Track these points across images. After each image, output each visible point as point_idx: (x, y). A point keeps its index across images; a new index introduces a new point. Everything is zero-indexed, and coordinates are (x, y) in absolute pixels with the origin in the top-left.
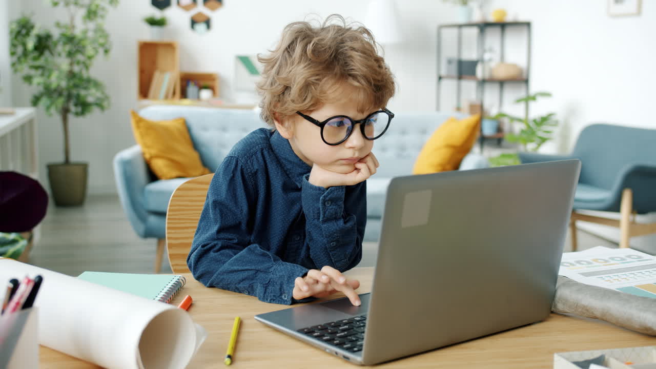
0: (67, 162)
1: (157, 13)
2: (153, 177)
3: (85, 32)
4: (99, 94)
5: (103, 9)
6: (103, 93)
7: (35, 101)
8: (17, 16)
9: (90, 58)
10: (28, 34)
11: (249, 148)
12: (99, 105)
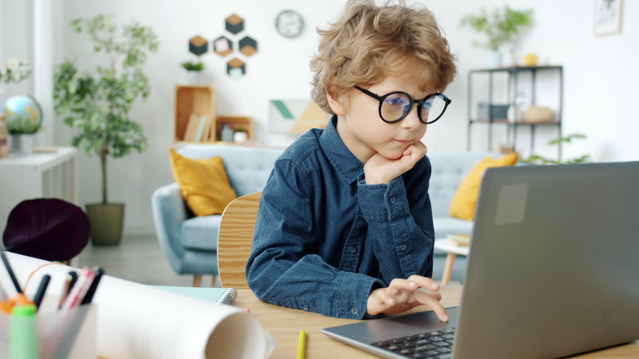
0: (105, 201)
1: (194, 59)
2: (190, 214)
3: (125, 76)
4: (137, 136)
5: (143, 54)
6: (141, 135)
7: (76, 142)
8: (61, 61)
9: (129, 101)
10: (70, 78)
11: (302, 151)
12: (137, 146)
